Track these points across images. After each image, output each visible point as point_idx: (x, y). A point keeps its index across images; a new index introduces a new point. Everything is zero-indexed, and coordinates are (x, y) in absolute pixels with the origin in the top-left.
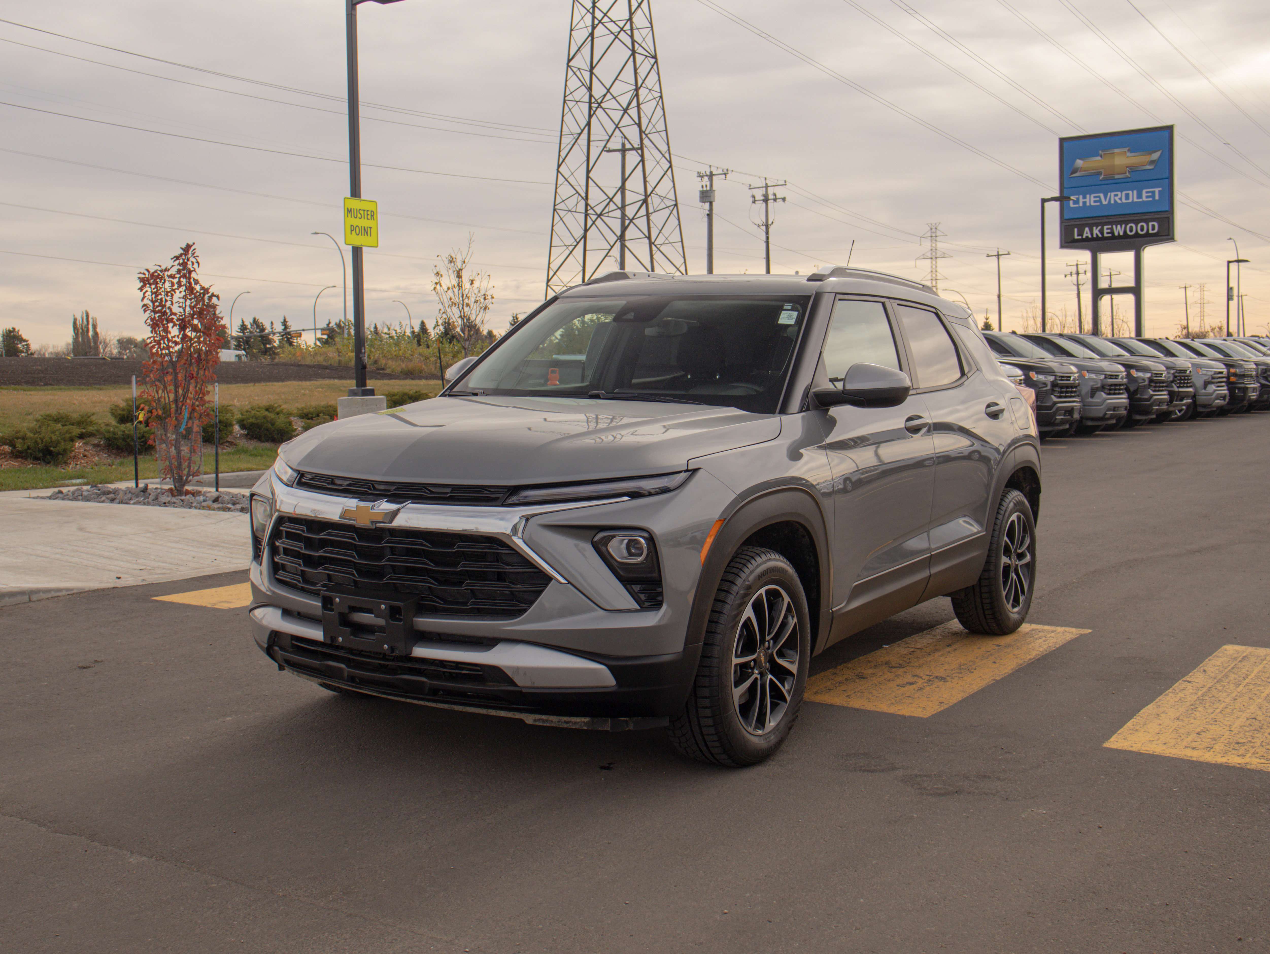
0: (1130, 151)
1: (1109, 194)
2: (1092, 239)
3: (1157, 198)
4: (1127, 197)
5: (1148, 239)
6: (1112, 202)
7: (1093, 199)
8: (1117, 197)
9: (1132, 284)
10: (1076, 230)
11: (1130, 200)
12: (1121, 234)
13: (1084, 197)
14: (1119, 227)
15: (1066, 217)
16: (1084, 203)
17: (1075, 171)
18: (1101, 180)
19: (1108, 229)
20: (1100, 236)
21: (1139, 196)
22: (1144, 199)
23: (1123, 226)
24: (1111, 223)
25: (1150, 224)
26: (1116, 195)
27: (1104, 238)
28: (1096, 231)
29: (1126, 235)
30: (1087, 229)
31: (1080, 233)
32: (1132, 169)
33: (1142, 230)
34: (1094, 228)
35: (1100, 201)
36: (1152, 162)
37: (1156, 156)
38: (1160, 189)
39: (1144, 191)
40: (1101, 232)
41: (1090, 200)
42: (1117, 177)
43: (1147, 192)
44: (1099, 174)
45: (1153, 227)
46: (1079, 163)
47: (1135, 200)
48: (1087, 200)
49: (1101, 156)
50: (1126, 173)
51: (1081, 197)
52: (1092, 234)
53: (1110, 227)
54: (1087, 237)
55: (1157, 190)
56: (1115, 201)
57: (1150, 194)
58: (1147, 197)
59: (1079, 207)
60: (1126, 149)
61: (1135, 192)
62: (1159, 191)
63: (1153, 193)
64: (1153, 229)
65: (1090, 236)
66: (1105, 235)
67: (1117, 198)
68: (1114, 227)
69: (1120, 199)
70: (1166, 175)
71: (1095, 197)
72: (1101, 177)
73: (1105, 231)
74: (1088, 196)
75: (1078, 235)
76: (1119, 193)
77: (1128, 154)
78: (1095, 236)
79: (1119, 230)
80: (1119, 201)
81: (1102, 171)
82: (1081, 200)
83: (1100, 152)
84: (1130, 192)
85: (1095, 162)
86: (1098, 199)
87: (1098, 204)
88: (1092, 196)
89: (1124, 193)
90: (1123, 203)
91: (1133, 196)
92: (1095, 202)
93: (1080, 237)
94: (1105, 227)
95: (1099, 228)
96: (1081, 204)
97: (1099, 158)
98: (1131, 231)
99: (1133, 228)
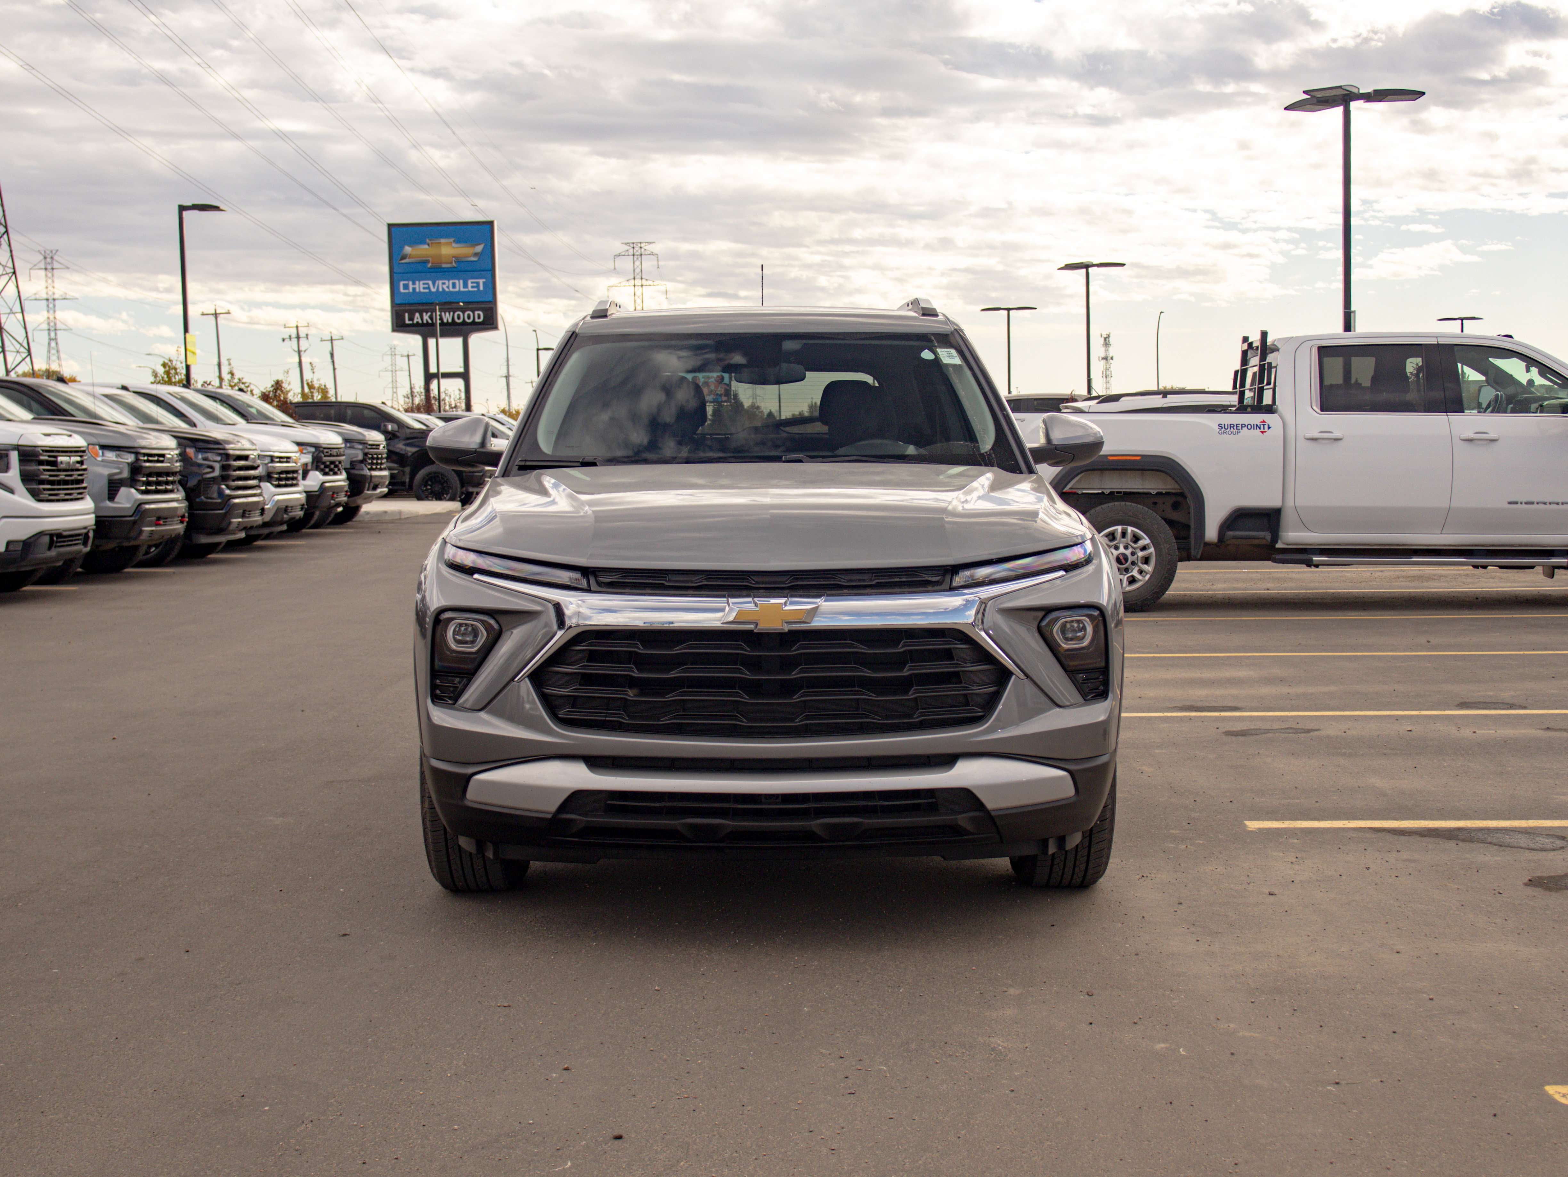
0: (456, 242)
1: (437, 282)
2: (423, 325)
3: (481, 288)
4: (454, 285)
5: (474, 327)
6: (441, 290)
7: (422, 286)
8: (445, 285)
9: (462, 370)
10: (407, 315)
11: (457, 289)
12: (450, 321)
13: (414, 283)
14: (447, 314)
15: (397, 301)
16: (414, 289)
17: (404, 258)
18: (429, 268)
19: (437, 315)
20: (430, 321)
21: (466, 286)
22: (470, 289)
23: (452, 313)
24: (441, 310)
25: (476, 313)
26: (443, 284)
27: (433, 325)
28: (426, 317)
29: (453, 322)
30: (417, 315)
31: (411, 319)
32: (458, 260)
33: (469, 317)
34: (424, 314)
35: (429, 288)
36: (476, 254)
37: (479, 249)
38: (484, 280)
39: (470, 282)
40: (431, 317)
41: (420, 286)
42: (444, 266)
43: (472, 283)
44: (427, 262)
45: (479, 316)
46: (408, 249)
47: (462, 289)
48: (417, 286)
49: (429, 245)
50: (452, 263)
51: (411, 283)
52: (423, 320)
53: (439, 313)
54: (418, 322)
55: (481, 281)
56: (443, 289)
57: (475, 285)
58: (472, 287)
59: (409, 293)
60: (451, 240)
61: (461, 282)
62: (484, 283)
63: (478, 283)
64: (479, 318)
65: (420, 322)
66: (435, 322)
67: (445, 287)
68: (443, 314)
69: (448, 287)
70: (490, 267)
71: (424, 284)
72: (430, 265)
73: (435, 318)
74: (417, 282)
75: (410, 320)
76: (446, 282)
77: (454, 245)
78: (425, 322)
79: (447, 317)
80: (447, 290)
81: (430, 259)
82: (411, 286)
83: (428, 241)
84: (457, 281)
85: (423, 250)
86: (427, 286)
87: (427, 291)
88: (422, 282)
89: (451, 282)
90: (450, 292)
91: (460, 286)
92: (424, 288)
93: (411, 322)
94: (435, 314)
95: (429, 314)
96: (411, 290)
97: (426, 247)
98: (459, 318)
99: (461, 317)
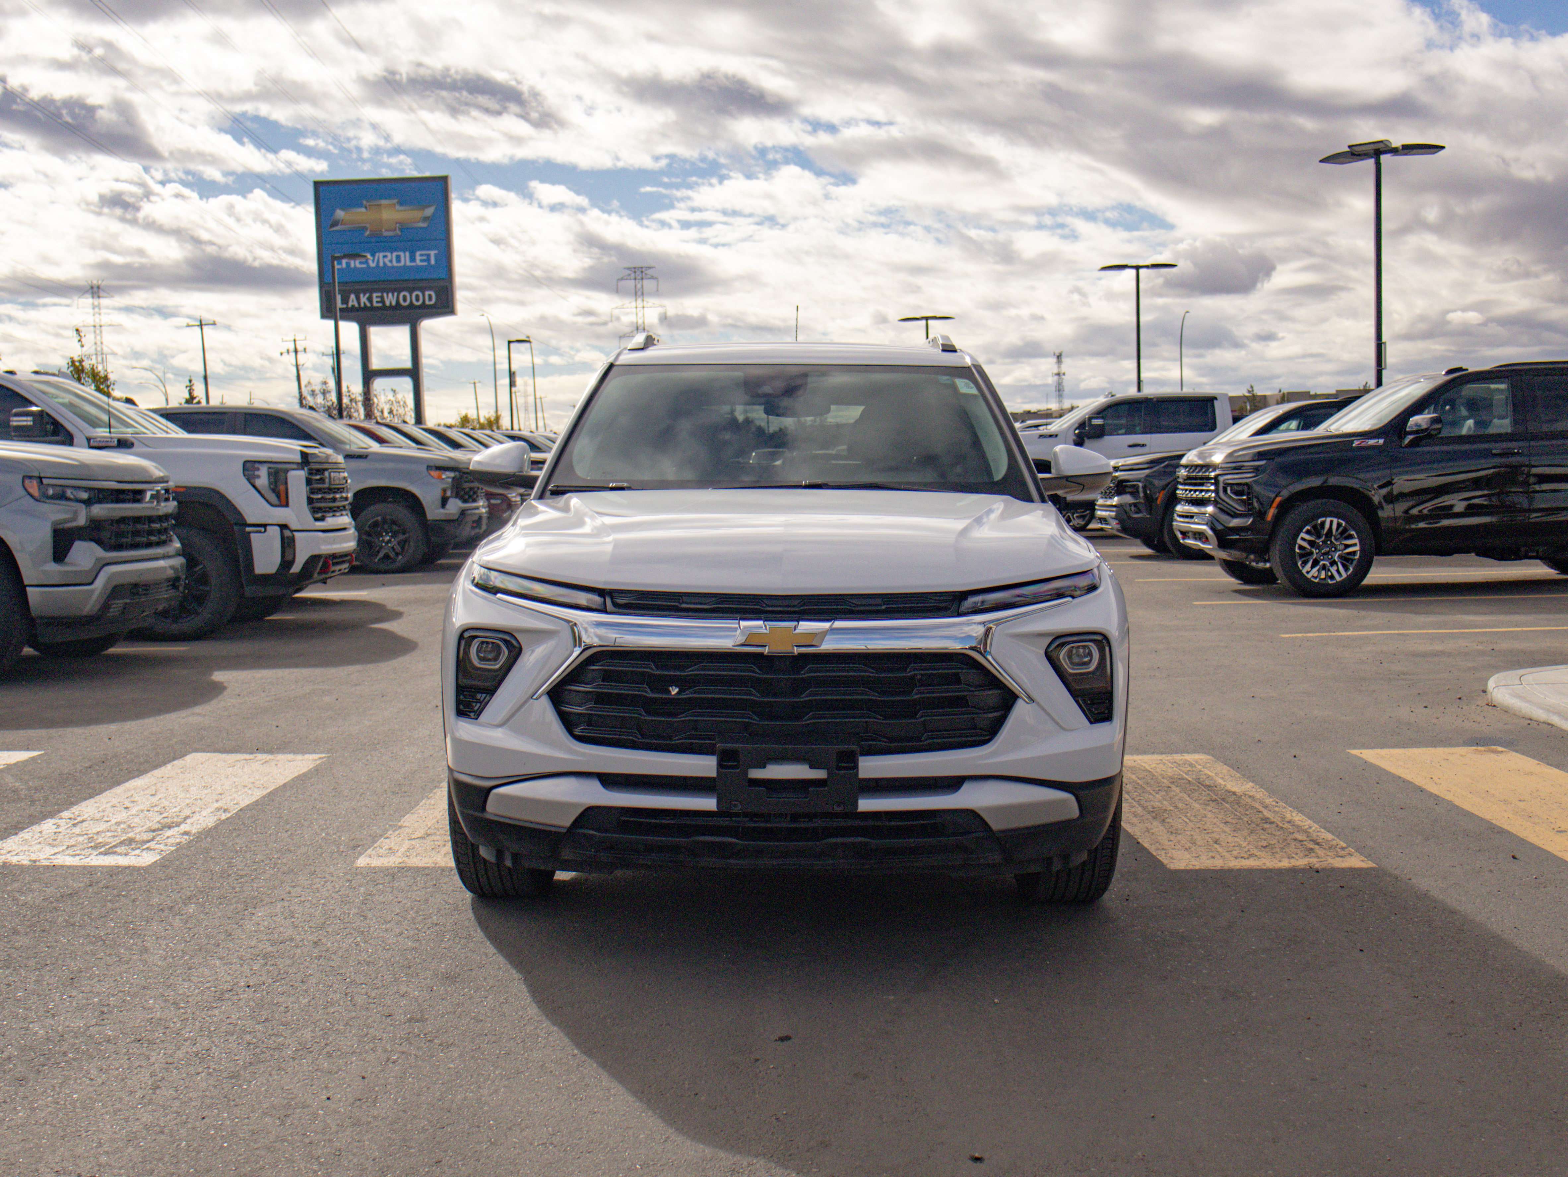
0: (401, 203)
1: (377, 255)
2: (360, 309)
3: (433, 262)
4: (398, 259)
5: (425, 311)
6: (381, 264)
8: (386, 259)
9: (408, 365)
10: (339, 297)
11: (402, 264)
12: (394, 303)
14: (390, 295)
15: (327, 280)
16: (348, 264)
17: (335, 223)
18: (368, 237)
19: (377, 297)
20: (368, 305)
21: (413, 259)
22: (418, 263)
23: (396, 294)
24: (382, 290)
25: (427, 293)
26: (385, 257)
27: (372, 308)
28: (364, 299)
29: (398, 306)
30: (353, 297)
31: (345, 300)
33: (417, 299)
34: (362, 295)
36: (426, 219)
37: (429, 211)
38: (436, 252)
39: (418, 253)
40: (370, 299)
41: (355, 260)
42: (386, 234)
43: (421, 255)
44: (364, 229)
45: (430, 297)
46: (340, 214)
47: (408, 263)
49: (366, 208)
50: (395, 230)
52: (359, 303)
53: (379, 294)
54: (353, 306)
55: (432, 253)
56: (384, 263)
57: (425, 258)
58: (422, 261)
59: (342, 269)
60: (395, 201)
61: (408, 254)
62: (435, 255)
63: (428, 256)
64: (430, 299)
65: (357, 305)
66: (375, 305)
67: (387, 260)
68: (385, 295)
69: (391, 261)
70: (443, 235)
72: (368, 233)
73: (375, 300)
75: (342, 303)
76: (389, 254)
77: (398, 207)
78: (362, 305)
79: (390, 299)
80: (389, 264)
81: (368, 226)
83: (365, 202)
84: (402, 254)
85: (359, 215)
87: (365, 266)
89: (395, 254)
90: (393, 267)
91: (405, 259)
93: (344, 306)
94: (375, 295)
95: (367, 295)
96: (344, 265)
97: (363, 210)
98: (405, 300)
99: (407, 298)
